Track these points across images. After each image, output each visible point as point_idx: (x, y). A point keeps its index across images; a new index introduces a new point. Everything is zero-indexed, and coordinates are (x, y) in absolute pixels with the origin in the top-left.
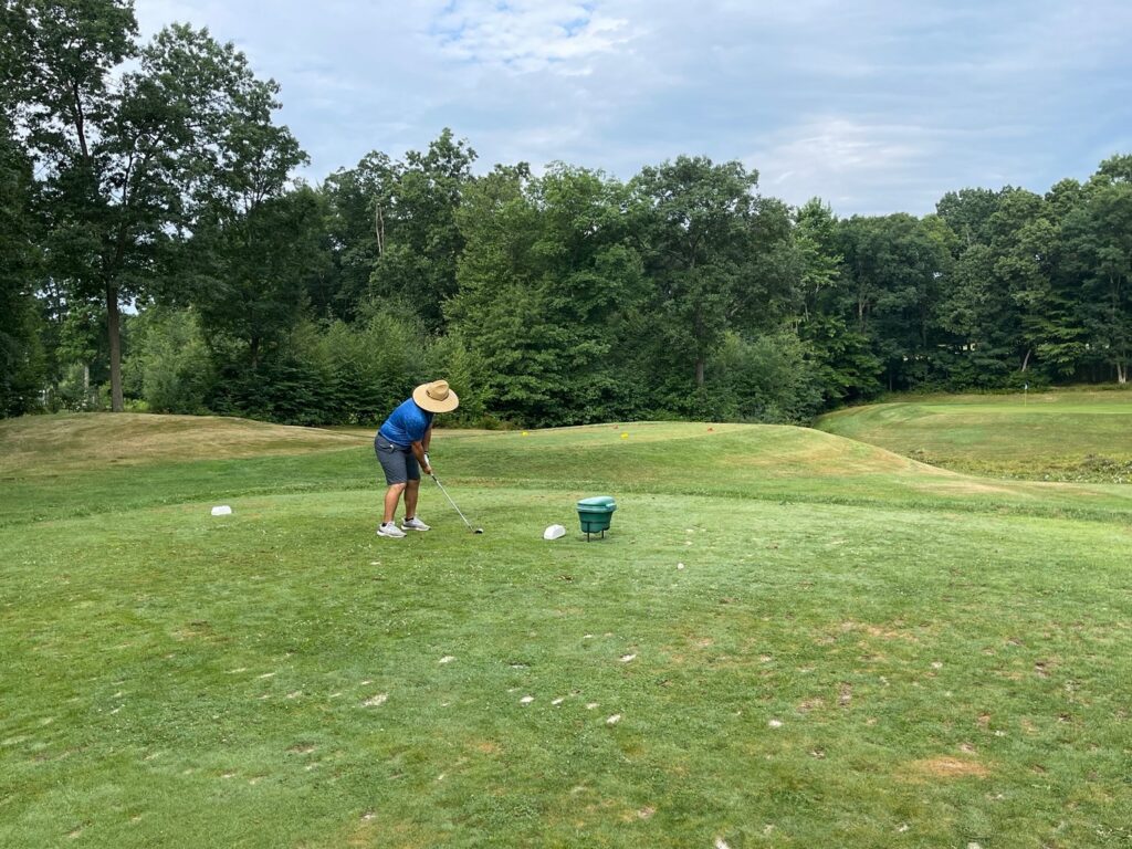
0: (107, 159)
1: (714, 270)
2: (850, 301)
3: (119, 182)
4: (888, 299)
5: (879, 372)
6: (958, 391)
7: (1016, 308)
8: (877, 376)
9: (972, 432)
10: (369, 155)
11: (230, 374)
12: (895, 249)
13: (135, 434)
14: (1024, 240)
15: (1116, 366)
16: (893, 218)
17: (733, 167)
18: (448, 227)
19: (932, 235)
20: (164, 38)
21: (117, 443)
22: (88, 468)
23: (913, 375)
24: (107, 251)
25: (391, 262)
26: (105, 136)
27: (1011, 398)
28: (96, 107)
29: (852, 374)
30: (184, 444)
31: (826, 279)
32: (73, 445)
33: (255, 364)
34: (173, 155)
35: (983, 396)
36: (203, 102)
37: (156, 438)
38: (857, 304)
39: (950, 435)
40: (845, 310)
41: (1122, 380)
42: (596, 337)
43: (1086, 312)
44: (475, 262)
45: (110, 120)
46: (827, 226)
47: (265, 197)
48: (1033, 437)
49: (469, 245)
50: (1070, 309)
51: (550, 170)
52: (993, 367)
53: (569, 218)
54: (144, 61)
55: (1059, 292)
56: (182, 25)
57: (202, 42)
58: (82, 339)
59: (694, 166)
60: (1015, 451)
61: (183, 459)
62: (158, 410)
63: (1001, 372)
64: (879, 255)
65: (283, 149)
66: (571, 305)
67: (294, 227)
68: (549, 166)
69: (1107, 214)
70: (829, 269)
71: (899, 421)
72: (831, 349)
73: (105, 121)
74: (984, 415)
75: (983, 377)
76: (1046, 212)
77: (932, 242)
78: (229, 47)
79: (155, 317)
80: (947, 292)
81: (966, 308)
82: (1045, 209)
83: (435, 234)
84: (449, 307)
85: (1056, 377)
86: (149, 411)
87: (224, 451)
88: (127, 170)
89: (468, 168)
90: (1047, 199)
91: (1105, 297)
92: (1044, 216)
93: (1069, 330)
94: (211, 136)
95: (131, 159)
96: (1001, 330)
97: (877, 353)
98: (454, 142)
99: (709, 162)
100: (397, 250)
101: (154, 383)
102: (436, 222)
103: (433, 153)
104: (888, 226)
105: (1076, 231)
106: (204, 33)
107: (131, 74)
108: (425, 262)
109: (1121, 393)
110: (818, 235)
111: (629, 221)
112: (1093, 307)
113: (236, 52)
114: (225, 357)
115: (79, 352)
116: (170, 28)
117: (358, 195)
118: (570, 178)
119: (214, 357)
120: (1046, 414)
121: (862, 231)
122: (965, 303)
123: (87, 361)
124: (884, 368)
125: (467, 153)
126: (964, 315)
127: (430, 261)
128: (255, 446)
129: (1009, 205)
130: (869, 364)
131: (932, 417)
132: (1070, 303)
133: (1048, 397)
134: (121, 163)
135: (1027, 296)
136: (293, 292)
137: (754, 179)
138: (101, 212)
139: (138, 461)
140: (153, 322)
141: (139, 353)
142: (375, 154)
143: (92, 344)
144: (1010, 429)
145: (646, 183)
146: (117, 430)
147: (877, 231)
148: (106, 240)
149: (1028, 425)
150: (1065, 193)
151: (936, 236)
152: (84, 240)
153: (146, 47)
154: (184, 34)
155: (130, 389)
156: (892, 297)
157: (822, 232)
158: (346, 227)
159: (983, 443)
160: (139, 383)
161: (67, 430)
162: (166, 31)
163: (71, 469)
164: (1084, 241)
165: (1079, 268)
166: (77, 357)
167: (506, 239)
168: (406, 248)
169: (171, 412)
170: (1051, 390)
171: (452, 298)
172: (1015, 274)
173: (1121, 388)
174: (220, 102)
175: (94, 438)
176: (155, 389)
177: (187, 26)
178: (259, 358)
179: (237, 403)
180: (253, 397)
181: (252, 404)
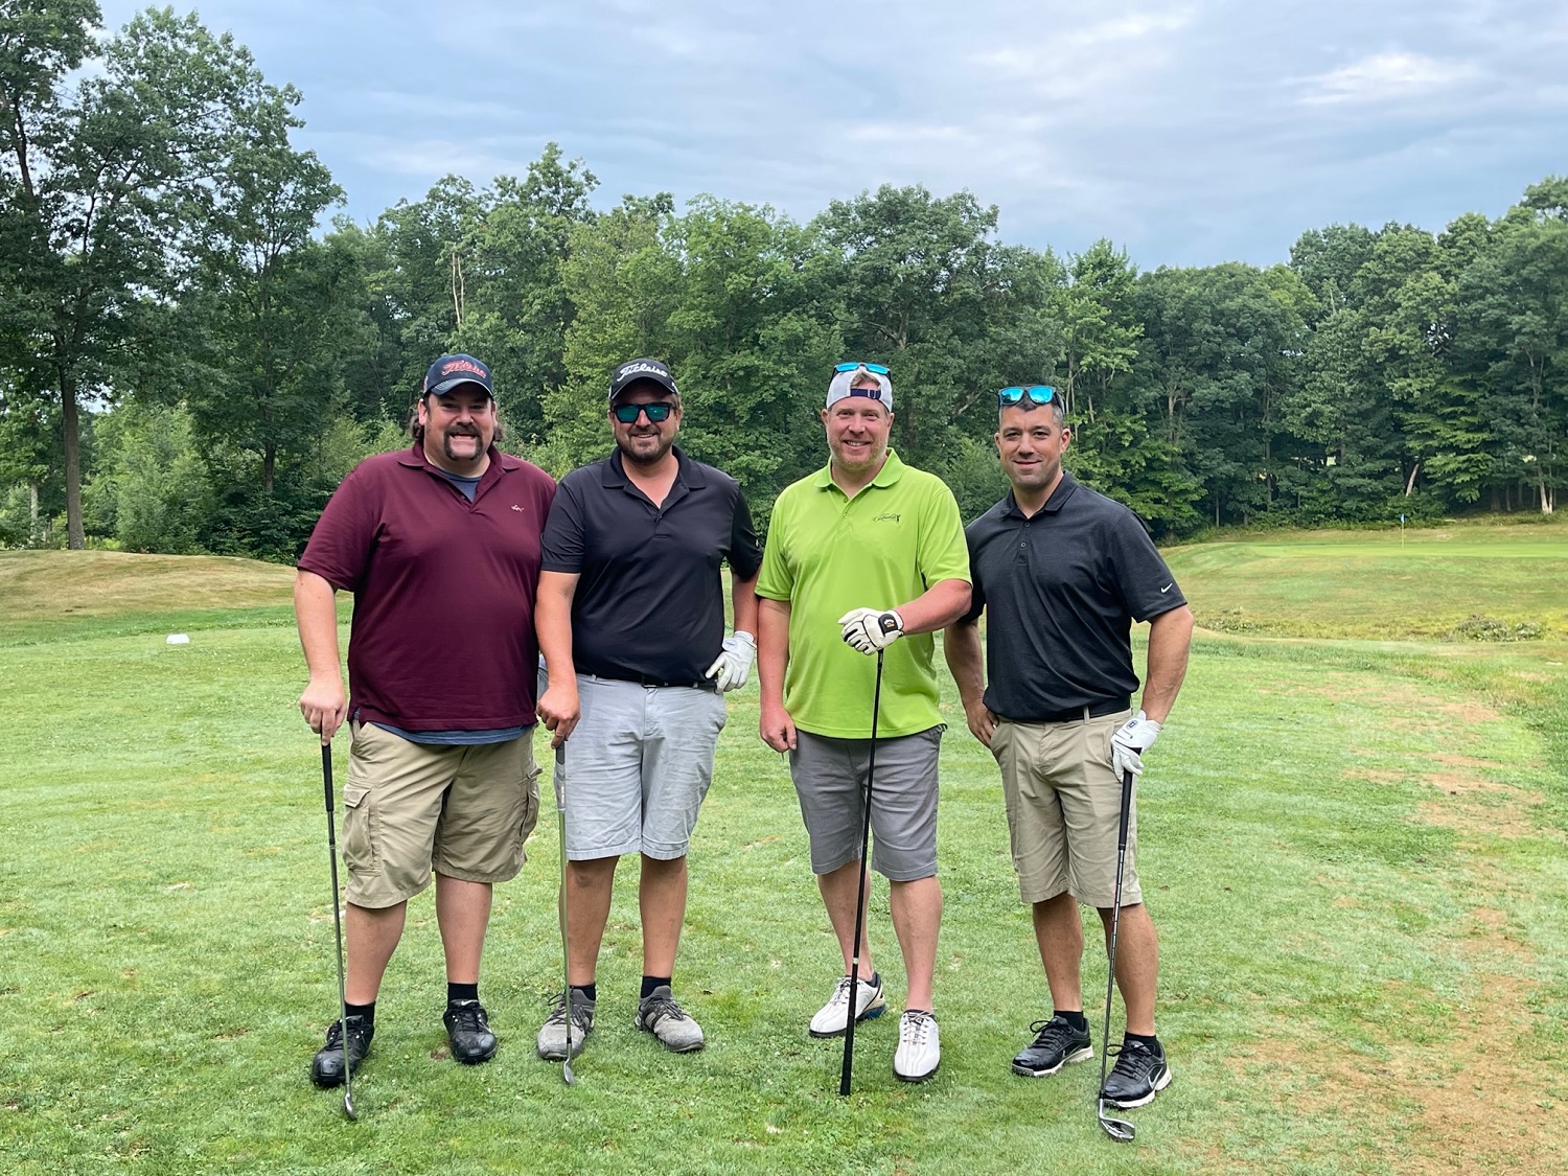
0: (59, 199)
1: (929, 351)
2: (1153, 394)
3: (78, 231)
4: (1209, 390)
5: (1196, 497)
6: (1313, 526)
7: (1396, 403)
8: (1193, 504)
9: (1312, 583)
10: (442, 181)
11: (237, 499)
12: (1217, 317)
13: (98, 577)
14: (1404, 304)
15: (1538, 488)
16: (1219, 271)
17: (961, 202)
18: (554, 287)
19: (1275, 296)
20: (136, 30)
21: (73, 588)
22: (36, 619)
23: (1249, 502)
24: (61, 329)
25: (470, 338)
26: (58, 167)
27: (1388, 535)
28: (46, 127)
29: (1157, 501)
30: (163, 589)
31: (1117, 361)
32: (15, 592)
33: (270, 485)
34: (152, 195)
35: (1349, 533)
36: (192, 118)
37: (126, 582)
38: (1166, 399)
39: (1280, 587)
40: (1146, 406)
41: (1547, 509)
42: (762, 447)
43: (1494, 409)
44: (589, 340)
45: (64, 144)
46: (1120, 283)
47: (285, 249)
48: (1399, 590)
49: (582, 314)
50: (1472, 403)
51: (694, 207)
52: (1363, 490)
53: (721, 276)
54: (110, 61)
55: (1457, 379)
56: (161, 10)
57: (190, 32)
58: (25, 450)
59: (903, 203)
60: (1369, 611)
61: (161, 609)
62: (134, 548)
63: (1375, 497)
64: (1196, 325)
65: (309, 182)
66: (725, 400)
67: (323, 292)
68: (691, 203)
69: (1525, 264)
70: (1123, 346)
71: (1215, 568)
72: (1125, 464)
73: (56, 146)
74: (1333, 558)
75: (1350, 504)
76: (1437, 263)
77: (1274, 306)
78: (227, 40)
79: (135, 416)
80: (1298, 379)
81: (1323, 403)
82: (1438, 257)
83: (535, 298)
84: (554, 402)
85: (1455, 505)
86: (121, 549)
87: (216, 600)
88: (89, 215)
89: (584, 201)
90: (1441, 244)
91: (1520, 387)
92: (1436, 268)
93: (1471, 436)
94: (205, 167)
95: (94, 200)
96: (1375, 436)
97: (1195, 469)
98: (563, 164)
99: (927, 195)
100: (480, 321)
101: (130, 513)
102: (537, 280)
103: (533, 179)
104: (1211, 283)
105: (1480, 291)
106: (192, 20)
107: (91, 80)
108: (519, 338)
109: (1545, 527)
110: (1106, 297)
111: (806, 281)
112: (1504, 401)
113: (236, 46)
114: (230, 477)
115: (23, 467)
116: (145, 15)
117: (427, 239)
118: (723, 220)
119: (213, 474)
120: (1422, 558)
121: (1171, 292)
122: (1323, 395)
123: (33, 480)
124: (1204, 492)
125: (583, 179)
126: (1322, 414)
127: (529, 337)
128: (258, 593)
129: (1386, 252)
130: (1182, 487)
131: (1260, 563)
132: (1474, 395)
133: (1440, 534)
134: (81, 205)
135: (1410, 385)
136: (325, 384)
137: (991, 219)
138: (55, 275)
139: (100, 611)
140: (132, 424)
141: (111, 469)
142: (452, 180)
143: (42, 456)
144: (1366, 580)
145: (835, 225)
146: (74, 572)
147: (1193, 291)
148: (60, 313)
149: (1393, 573)
150: (1466, 235)
151: (1282, 298)
152: (30, 314)
153: (112, 42)
154: (166, 23)
155: (98, 524)
156: (1214, 387)
157: (1113, 291)
158: (409, 287)
159: (1327, 599)
160: (110, 514)
161: (8, 572)
162: (139, 19)
163: (11, 619)
164: (1490, 306)
165: (1484, 343)
166: (21, 476)
167: (633, 308)
168: (492, 319)
169: (152, 551)
170: (1446, 524)
171: (557, 391)
172: (1393, 354)
173: (1545, 521)
174: (217, 118)
175: (43, 583)
176: (131, 521)
177: (169, 11)
178: (276, 477)
179: (245, 541)
180: (268, 532)
181: (266, 542)
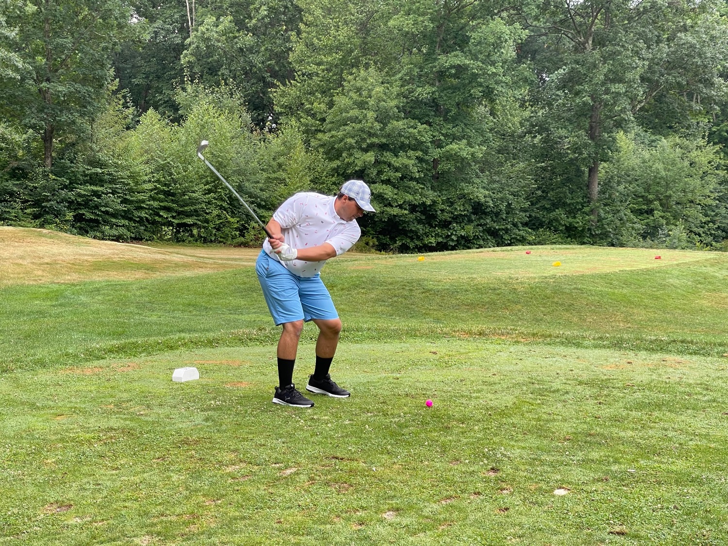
1: (619, 53)
11: (19, 173)
25: (208, 39)
42: (466, 137)
44: (315, 41)
49: (308, 18)
66: (436, 96)
84: (281, 96)
87: (40, 273)
108: (248, 39)
127: (255, 39)
178: (54, 154)
179: (28, 211)
180: (48, 205)
181: (48, 213)
